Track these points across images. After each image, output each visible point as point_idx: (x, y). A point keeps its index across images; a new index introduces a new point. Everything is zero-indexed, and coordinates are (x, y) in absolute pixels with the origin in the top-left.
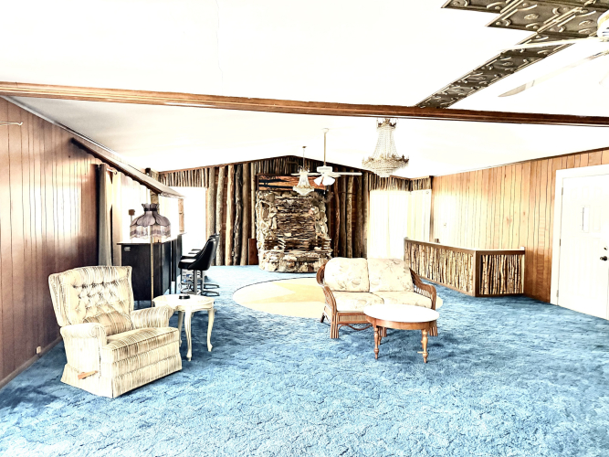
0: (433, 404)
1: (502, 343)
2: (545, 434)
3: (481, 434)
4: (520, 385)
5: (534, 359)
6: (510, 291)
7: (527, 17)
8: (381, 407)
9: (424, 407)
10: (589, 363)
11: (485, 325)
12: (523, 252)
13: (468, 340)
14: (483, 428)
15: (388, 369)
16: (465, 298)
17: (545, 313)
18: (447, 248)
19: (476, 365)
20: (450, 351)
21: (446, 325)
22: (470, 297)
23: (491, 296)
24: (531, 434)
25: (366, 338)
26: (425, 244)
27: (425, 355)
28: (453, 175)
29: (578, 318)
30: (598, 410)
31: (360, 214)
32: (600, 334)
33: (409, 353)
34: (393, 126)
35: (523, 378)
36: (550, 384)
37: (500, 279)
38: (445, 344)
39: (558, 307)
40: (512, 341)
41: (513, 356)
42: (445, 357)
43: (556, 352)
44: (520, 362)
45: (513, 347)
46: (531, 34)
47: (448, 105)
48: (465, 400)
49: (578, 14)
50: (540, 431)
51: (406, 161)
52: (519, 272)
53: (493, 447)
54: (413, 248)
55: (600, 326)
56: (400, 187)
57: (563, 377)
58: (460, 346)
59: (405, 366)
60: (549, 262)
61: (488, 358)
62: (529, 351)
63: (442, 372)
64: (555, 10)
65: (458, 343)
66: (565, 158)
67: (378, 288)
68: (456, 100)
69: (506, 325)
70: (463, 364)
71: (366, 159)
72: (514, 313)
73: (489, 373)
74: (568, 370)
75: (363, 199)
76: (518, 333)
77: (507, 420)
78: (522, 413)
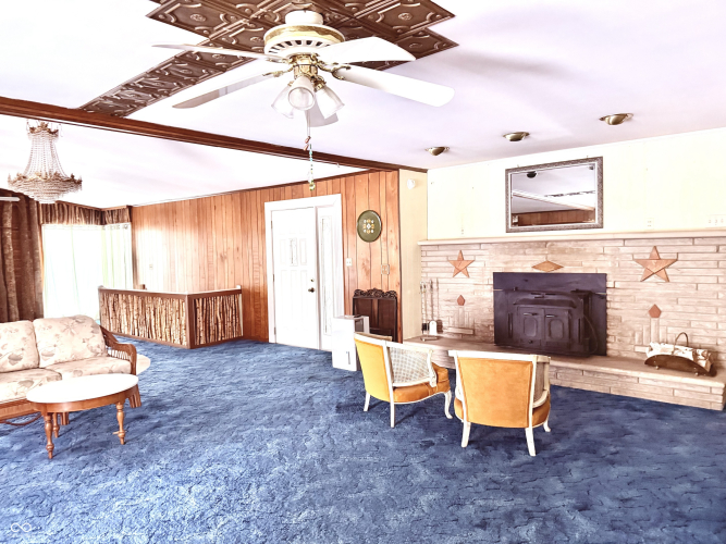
0: (129, 495)
1: (217, 397)
2: (258, 486)
3: (189, 512)
4: (235, 440)
5: (250, 406)
6: (229, 335)
7: (193, 17)
8: (54, 525)
9: (117, 503)
10: (301, 397)
11: (200, 379)
12: (239, 292)
13: (179, 402)
14: (192, 505)
15: (67, 468)
16: (179, 353)
17: (264, 354)
18: (154, 295)
19: (187, 430)
20: (156, 421)
21: (153, 389)
22: (184, 350)
23: (208, 345)
24: (244, 492)
25: (36, 433)
26: (127, 293)
27: (121, 435)
28: (155, 205)
29: (294, 352)
30: (308, 444)
31: (28, 258)
32: (312, 365)
33: (102, 438)
34: (54, 133)
35: (239, 431)
36: (265, 429)
37: (217, 324)
38: (151, 414)
39: (276, 345)
40: (228, 392)
41: (228, 408)
42: (149, 431)
43: (272, 394)
44: (236, 414)
45: (229, 398)
46: (203, 39)
47: (125, 114)
48: (171, 477)
49: (245, 26)
50: (254, 485)
51: (79, 182)
52: (237, 314)
53: (202, 523)
54: (111, 299)
55: (312, 357)
56: (88, 221)
57: (278, 418)
58: (169, 413)
59: (94, 456)
60: (266, 299)
61: (201, 419)
62: (245, 398)
63: (143, 451)
64: (221, 16)
65: (167, 409)
66: (272, 190)
67: (51, 361)
68: (135, 110)
69: (224, 375)
70: (171, 433)
71: (14, 177)
72: (232, 360)
73: (201, 436)
74: (283, 409)
75: (31, 237)
76: (236, 381)
77: (219, 485)
78: (236, 471)
